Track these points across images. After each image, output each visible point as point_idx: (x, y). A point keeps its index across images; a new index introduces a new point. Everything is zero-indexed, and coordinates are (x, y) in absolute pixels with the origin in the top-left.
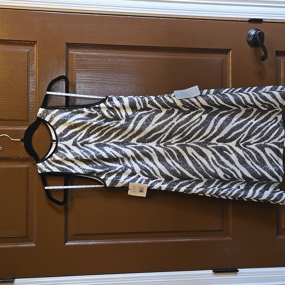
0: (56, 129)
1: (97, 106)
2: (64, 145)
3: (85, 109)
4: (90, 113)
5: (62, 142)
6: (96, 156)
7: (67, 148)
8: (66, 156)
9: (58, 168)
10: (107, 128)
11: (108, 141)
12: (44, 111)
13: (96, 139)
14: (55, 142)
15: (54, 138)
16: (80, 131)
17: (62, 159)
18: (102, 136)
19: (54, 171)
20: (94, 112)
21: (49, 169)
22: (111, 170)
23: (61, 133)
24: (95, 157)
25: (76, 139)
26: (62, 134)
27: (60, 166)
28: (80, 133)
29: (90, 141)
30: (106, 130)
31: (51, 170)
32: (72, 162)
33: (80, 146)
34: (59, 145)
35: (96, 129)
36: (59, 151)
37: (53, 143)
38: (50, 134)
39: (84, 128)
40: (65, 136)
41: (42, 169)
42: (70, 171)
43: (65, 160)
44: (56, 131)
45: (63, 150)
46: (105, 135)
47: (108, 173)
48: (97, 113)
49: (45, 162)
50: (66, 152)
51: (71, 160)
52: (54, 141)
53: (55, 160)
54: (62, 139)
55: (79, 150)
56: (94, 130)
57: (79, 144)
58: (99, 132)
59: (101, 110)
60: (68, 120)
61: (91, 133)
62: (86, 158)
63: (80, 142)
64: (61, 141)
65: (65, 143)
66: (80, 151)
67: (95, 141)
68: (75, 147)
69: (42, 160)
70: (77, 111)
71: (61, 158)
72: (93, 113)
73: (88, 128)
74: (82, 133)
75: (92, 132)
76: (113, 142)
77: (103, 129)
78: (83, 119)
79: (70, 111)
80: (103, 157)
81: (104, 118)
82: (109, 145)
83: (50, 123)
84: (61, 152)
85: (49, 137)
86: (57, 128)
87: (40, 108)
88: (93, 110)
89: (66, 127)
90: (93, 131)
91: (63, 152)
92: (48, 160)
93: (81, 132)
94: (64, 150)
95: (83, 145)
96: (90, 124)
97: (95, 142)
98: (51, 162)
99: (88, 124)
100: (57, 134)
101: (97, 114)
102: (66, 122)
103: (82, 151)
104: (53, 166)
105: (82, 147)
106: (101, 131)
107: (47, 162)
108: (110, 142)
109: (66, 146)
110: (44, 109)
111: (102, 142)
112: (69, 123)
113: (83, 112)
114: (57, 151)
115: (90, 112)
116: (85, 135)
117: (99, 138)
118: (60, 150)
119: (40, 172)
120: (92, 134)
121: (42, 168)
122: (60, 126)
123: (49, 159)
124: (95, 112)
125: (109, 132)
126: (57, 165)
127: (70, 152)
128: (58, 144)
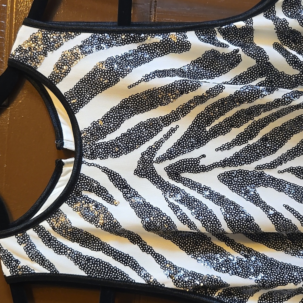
0: (77, 109)
1: (240, 24)
2: (105, 170)
3: (191, 37)
4: (213, 51)
5: (97, 161)
6: (230, 224)
7: (116, 185)
8: (109, 217)
9: (77, 258)
10: (274, 111)
11: (272, 166)
12: (34, 39)
13: (229, 154)
14: (73, 159)
15: (69, 143)
16: (167, 120)
17: (93, 226)
18: (251, 142)
19: (61, 272)
20: (227, 46)
21: (42, 261)
22: (285, 284)
23: (94, 123)
24: (224, 226)
25: (152, 151)
26: (98, 129)
27: (86, 252)
28: (166, 130)
29: (203, 162)
30: (269, 120)
31: (50, 266)
32: (134, 238)
33: (166, 178)
34: (85, 170)
35: (230, 114)
36: (84, 193)
37: (63, 160)
38: (54, 127)
39: (185, 110)
40: (111, 137)
41: (17, 261)
42: (122, 273)
43: (106, 230)
44: (77, 115)
45: (101, 191)
46: (264, 139)
47: (270, 294)
48: (237, 51)
49: (31, 232)
50: (110, 200)
51: (129, 232)
52: (68, 153)
53: (66, 228)
54: (98, 146)
55: (160, 192)
56: (222, 119)
57: (160, 169)
58: (242, 129)
59: (252, 43)
60: (124, 76)
61: (208, 129)
62: (188, 230)
63: (168, 163)
64: (93, 156)
65: (110, 163)
66: (167, 200)
67: (224, 161)
68: (146, 181)
69: (19, 227)
70: (162, 42)
71: (91, 221)
72: (221, 50)
73: (200, 109)
74: (177, 127)
75: (213, 125)
76: (291, 170)
77: (258, 114)
78: (183, 72)
79: (134, 40)
80: (256, 227)
81: (261, 75)
82: (274, 179)
83: (58, 86)
84: (92, 196)
85: (52, 135)
86: (81, 104)
87: (23, 26)
88: (220, 38)
89: (115, 102)
90: (216, 122)
91: (99, 200)
92: (43, 229)
93: (173, 125)
94: (105, 191)
95: (177, 175)
96: (211, 93)
97: (224, 166)
98: (53, 234)
99: (202, 91)
100: (81, 128)
101: (239, 56)
102: (117, 81)
103: (171, 200)
104: (60, 249)
105: (172, 182)
106: (250, 122)
107: (36, 234)
108: (280, 168)
109: (114, 177)
110: (36, 30)
111: (250, 167)
112: (130, 87)
113: (184, 47)
114: (78, 194)
115: (210, 47)
116: (187, 136)
117: (237, 149)
118: (90, 191)
119: (7, 272)
120: (215, 133)
121: (16, 257)
122: (93, 96)
123: (45, 224)
124: (232, 48)
125: (282, 128)
126: (76, 246)
127: (127, 198)
128: (83, 166)
